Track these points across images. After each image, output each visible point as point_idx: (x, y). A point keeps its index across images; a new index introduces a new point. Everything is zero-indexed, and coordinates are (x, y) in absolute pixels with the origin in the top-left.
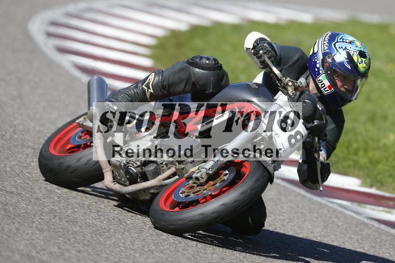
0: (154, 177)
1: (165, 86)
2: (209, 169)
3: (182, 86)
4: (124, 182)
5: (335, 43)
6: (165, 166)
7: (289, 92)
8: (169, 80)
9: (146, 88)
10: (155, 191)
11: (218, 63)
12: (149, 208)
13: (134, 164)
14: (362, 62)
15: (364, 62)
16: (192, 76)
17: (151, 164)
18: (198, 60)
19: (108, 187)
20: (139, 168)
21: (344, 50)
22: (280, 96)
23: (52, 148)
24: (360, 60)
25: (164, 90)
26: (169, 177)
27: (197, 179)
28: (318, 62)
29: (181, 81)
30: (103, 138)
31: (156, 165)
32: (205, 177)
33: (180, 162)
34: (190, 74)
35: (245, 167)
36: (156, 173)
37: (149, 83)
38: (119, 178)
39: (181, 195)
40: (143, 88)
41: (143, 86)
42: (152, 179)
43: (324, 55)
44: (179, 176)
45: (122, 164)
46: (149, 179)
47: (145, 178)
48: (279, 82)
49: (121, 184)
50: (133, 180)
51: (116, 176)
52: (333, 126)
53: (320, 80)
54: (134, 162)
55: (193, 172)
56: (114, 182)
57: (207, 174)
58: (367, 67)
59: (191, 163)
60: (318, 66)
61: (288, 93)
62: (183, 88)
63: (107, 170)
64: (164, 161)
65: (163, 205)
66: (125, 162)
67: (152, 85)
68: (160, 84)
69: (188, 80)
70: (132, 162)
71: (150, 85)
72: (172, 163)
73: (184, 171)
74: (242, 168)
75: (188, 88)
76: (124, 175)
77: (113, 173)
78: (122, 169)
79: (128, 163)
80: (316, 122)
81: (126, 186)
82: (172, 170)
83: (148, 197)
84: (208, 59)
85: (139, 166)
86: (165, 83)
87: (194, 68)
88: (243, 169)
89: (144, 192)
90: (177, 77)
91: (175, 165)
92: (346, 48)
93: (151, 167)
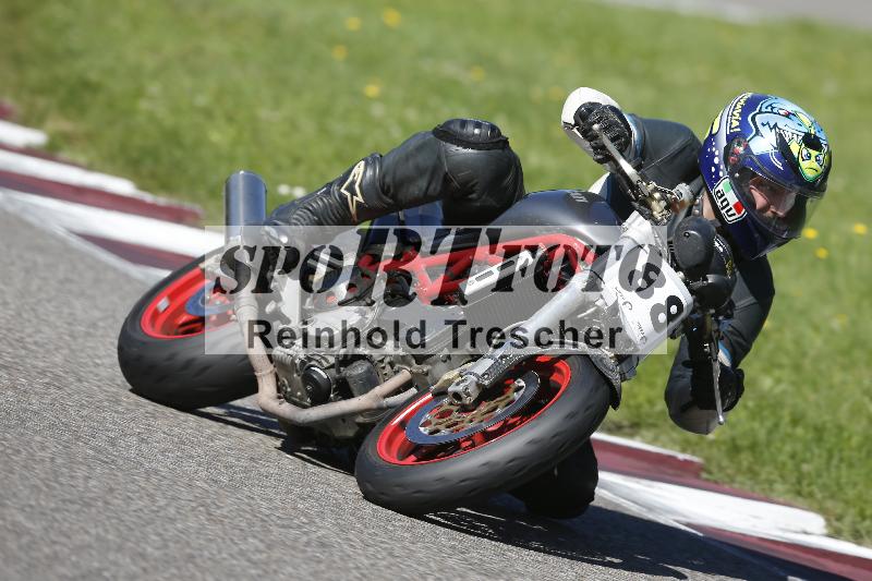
0: (365, 391)
1: (389, 187)
2: (483, 375)
3: (423, 183)
4: (301, 398)
5: (755, 115)
6: (388, 367)
7: (655, 213)
8: (394, 173)
9: (348, 194)
10: (367, 420)
11: (499, 133)
12: (353, 456)
13: (323, 361)
14: (810, 157)
15: (813, 158)
16: (444, 160)
17: (359, 362)
18: (457, 128)
19: (266, 408)
20: (333, 371)
21: (771, 129)
22: (634, 220)
23: (147, 321)
24: (805, 152)
25: (386, 195)
26: (397, 391)
27: (457, 395)
28: (717, 153)
29: (420, 172)
30: (256, 304)
31: (368, 364)
32: (474, 393)
33: (420, 360)
34: (439, 158)
35: (559, 371)
36: (370, 382)
37: (353, 183)
38: (289, 390)
39: (422, 429)
40: (341, 195)
41: (342, 190)
42: (361, 394)
43: (731, 138)
44: (417, 387)
45: (297, 361)
46: (355, 392)
47: (345, 392)
48: (633, 191)
49: (295, 403)
50: (320, 396)
51: (284, 385)
52: (750, 299)
53: (719, 191)
54: (323, 358)
55: (449, 382)
56: (279, 398)
57: (478, 385)
58: (821, 170)
59: (445, 361)
60: (716, 161)
61: (652, 215)
62: (424, 188)
63: (264, 373)
64: (386, 356)
65: (384, 452)
66: (302, 357)
67: (360, 186)
68: (378, 184)
69: (436, 169)
70: (318, 358)
71: (357, 187)
72: (403, 360)
73: (428, 379)
74: (552, 375)
75: (435, 189)
76: (301, 385)
77: (277, 380)
78: (297, 371)
79: (310, 359)
80: (711, 279)
81: (305, 407)
82: (404, 375)
83: (351, 433)
84: (478, 125)
85: (332, 366)
86: (388, 180)
87: (448, 145)
88: (555, 377)
89: (344, 420)
90: (411, 164)
91: (410, 366)
92: (775, 126)
93: (359, 369)
